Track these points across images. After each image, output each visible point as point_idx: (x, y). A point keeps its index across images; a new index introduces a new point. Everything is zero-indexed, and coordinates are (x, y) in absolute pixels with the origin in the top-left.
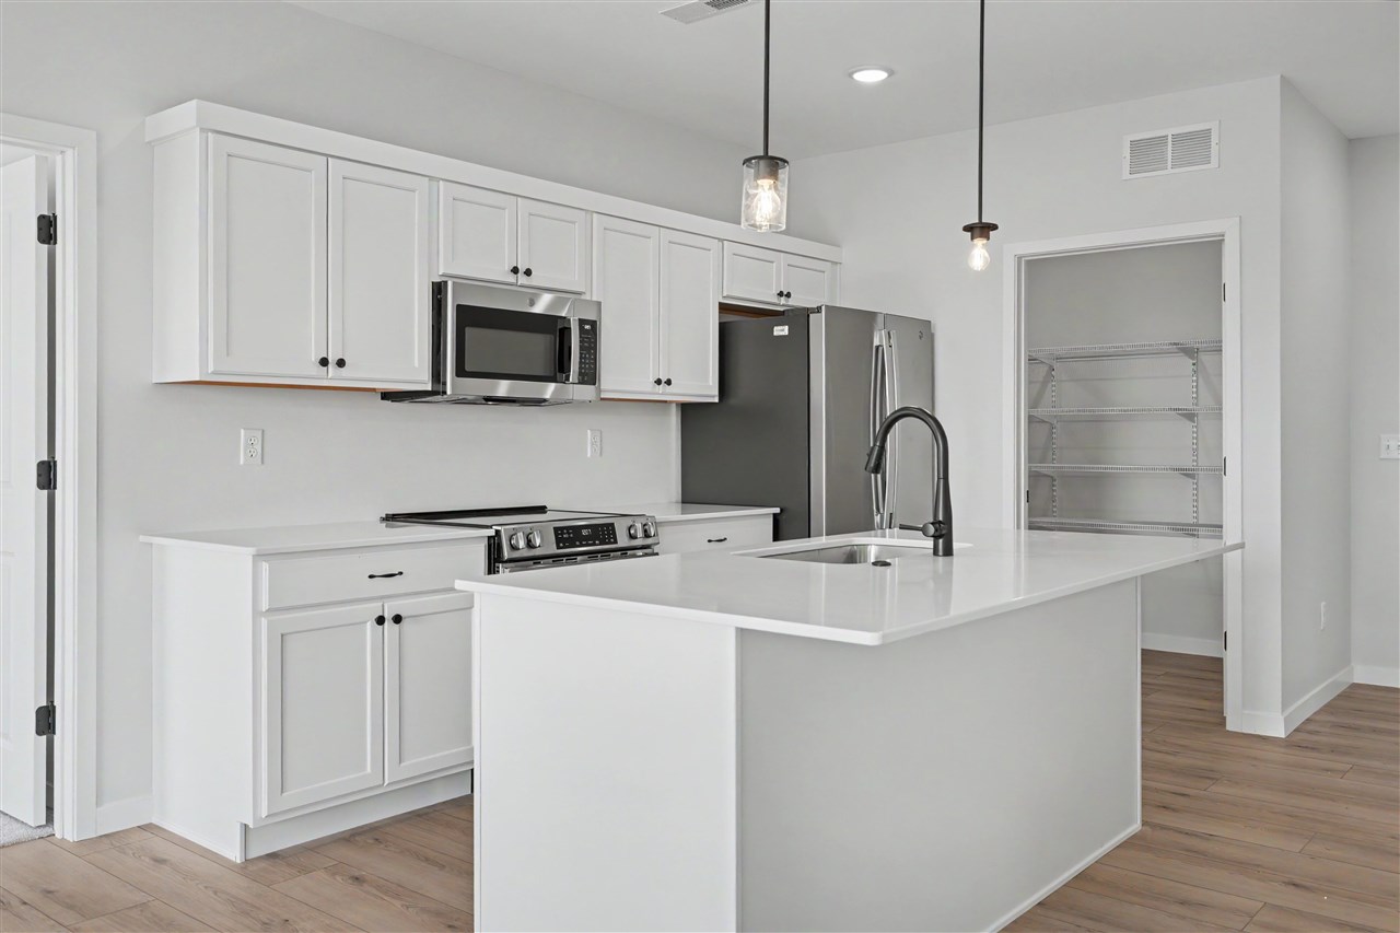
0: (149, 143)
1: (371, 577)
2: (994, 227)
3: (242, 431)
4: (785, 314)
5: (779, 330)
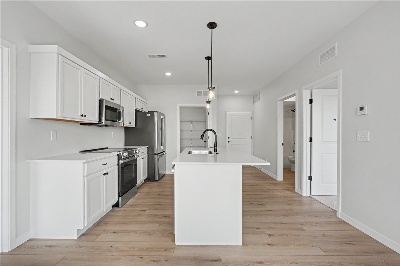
0: (29, 52)
1: (103, 165)
2: (210, 102)
3: (52, 132)
4: (149, 112)
5: (148, 115)
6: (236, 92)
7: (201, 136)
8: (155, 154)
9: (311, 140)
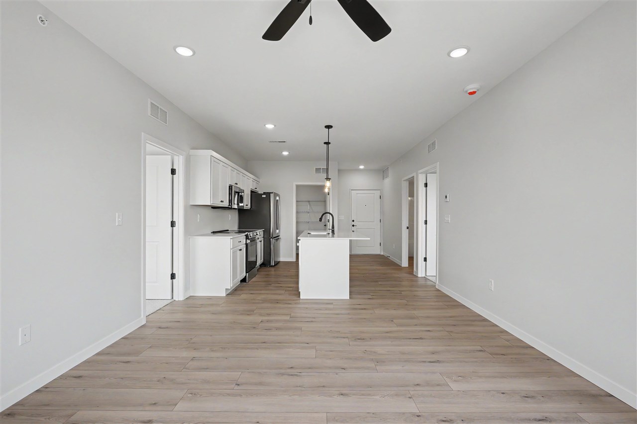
1: (239, 242)
3: (198, 215)
4: (264, 193)
5: (263, 196)
6: (362, 167)
7: (320, 219)
8: (271, 238)
9: (426, 222)
